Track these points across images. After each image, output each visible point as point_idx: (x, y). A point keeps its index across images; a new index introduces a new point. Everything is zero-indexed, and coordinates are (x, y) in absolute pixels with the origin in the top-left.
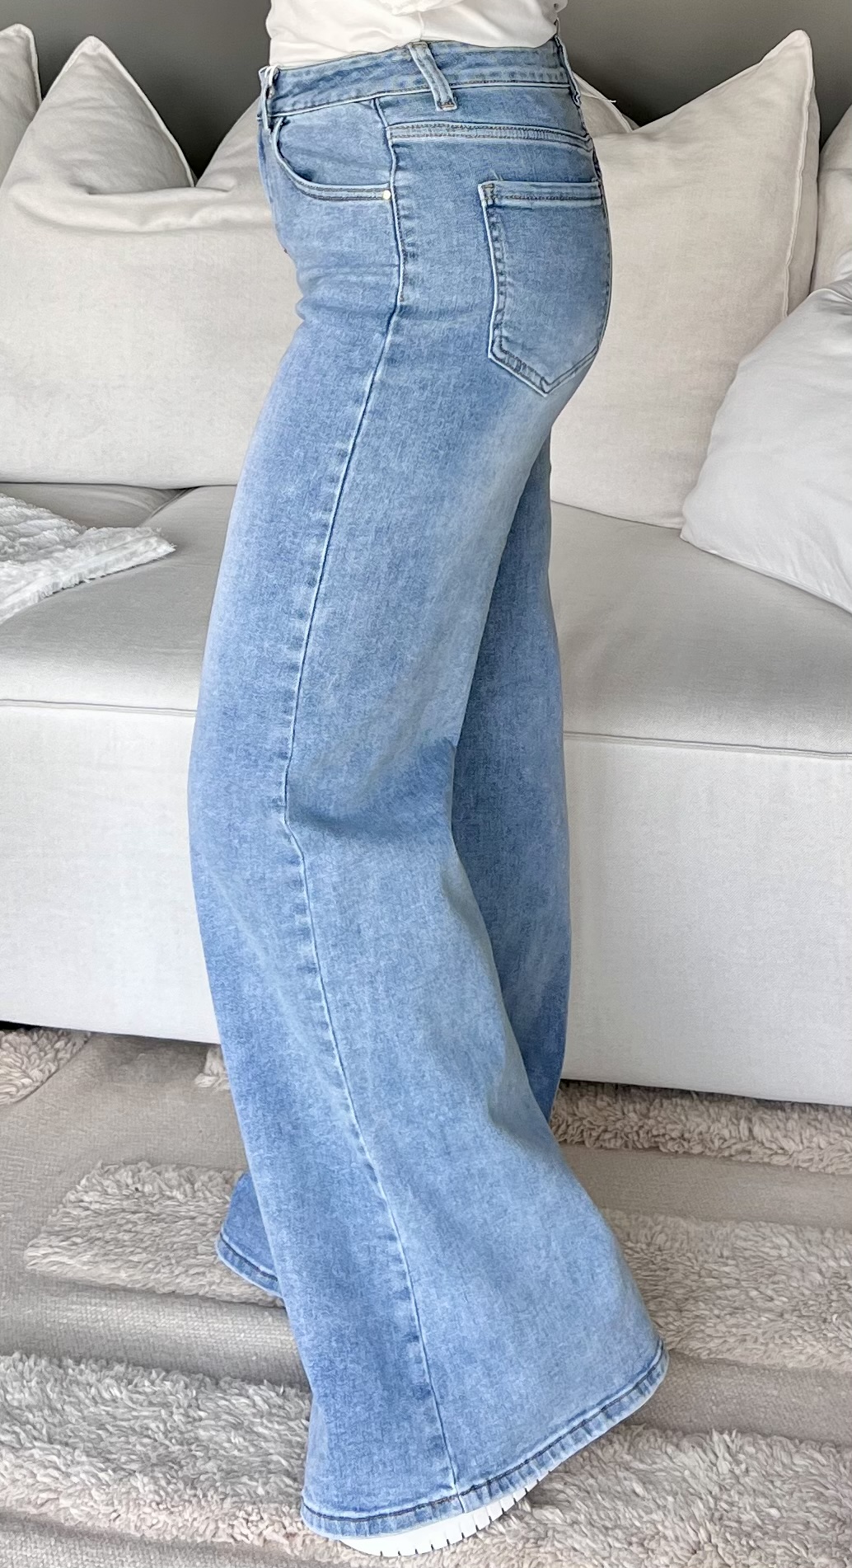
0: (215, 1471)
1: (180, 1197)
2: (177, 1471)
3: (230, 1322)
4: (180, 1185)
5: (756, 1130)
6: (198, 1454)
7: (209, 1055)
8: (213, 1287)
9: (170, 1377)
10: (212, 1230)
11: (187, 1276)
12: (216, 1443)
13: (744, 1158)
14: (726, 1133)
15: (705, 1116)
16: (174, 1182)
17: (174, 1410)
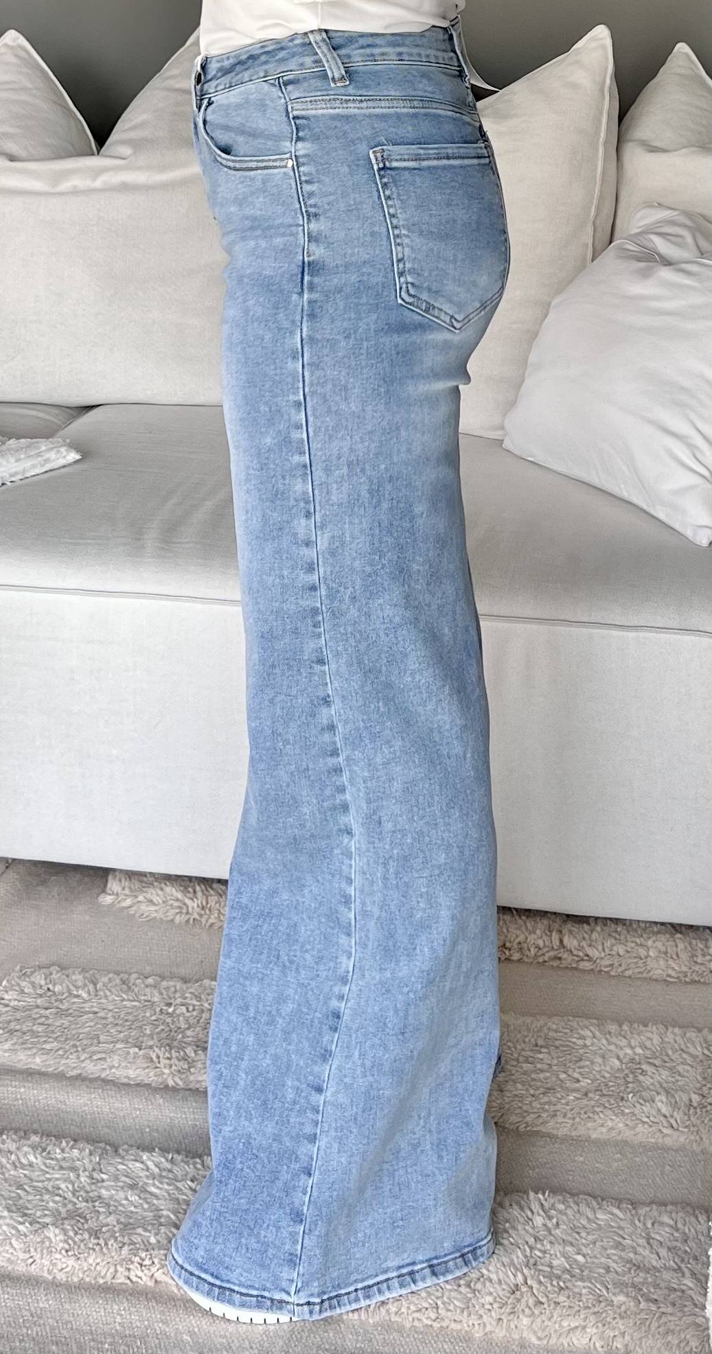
0: (115, 1223)
1: (85, 995)
2: (83, 1224)
3: (128, 1103)
4: (85, 985)
5: (566, 941)
6: (102, 1210)
7: (110, 877)
8: (113, 1070)
9: (77, 1146)
10: (111, 1023)
11: (92, 1061)
12: (116, 1200)
13: (555, 963)
14: (540, 943)
15: (523, 929)
16: (80, 983)
17: (81, 1173)
